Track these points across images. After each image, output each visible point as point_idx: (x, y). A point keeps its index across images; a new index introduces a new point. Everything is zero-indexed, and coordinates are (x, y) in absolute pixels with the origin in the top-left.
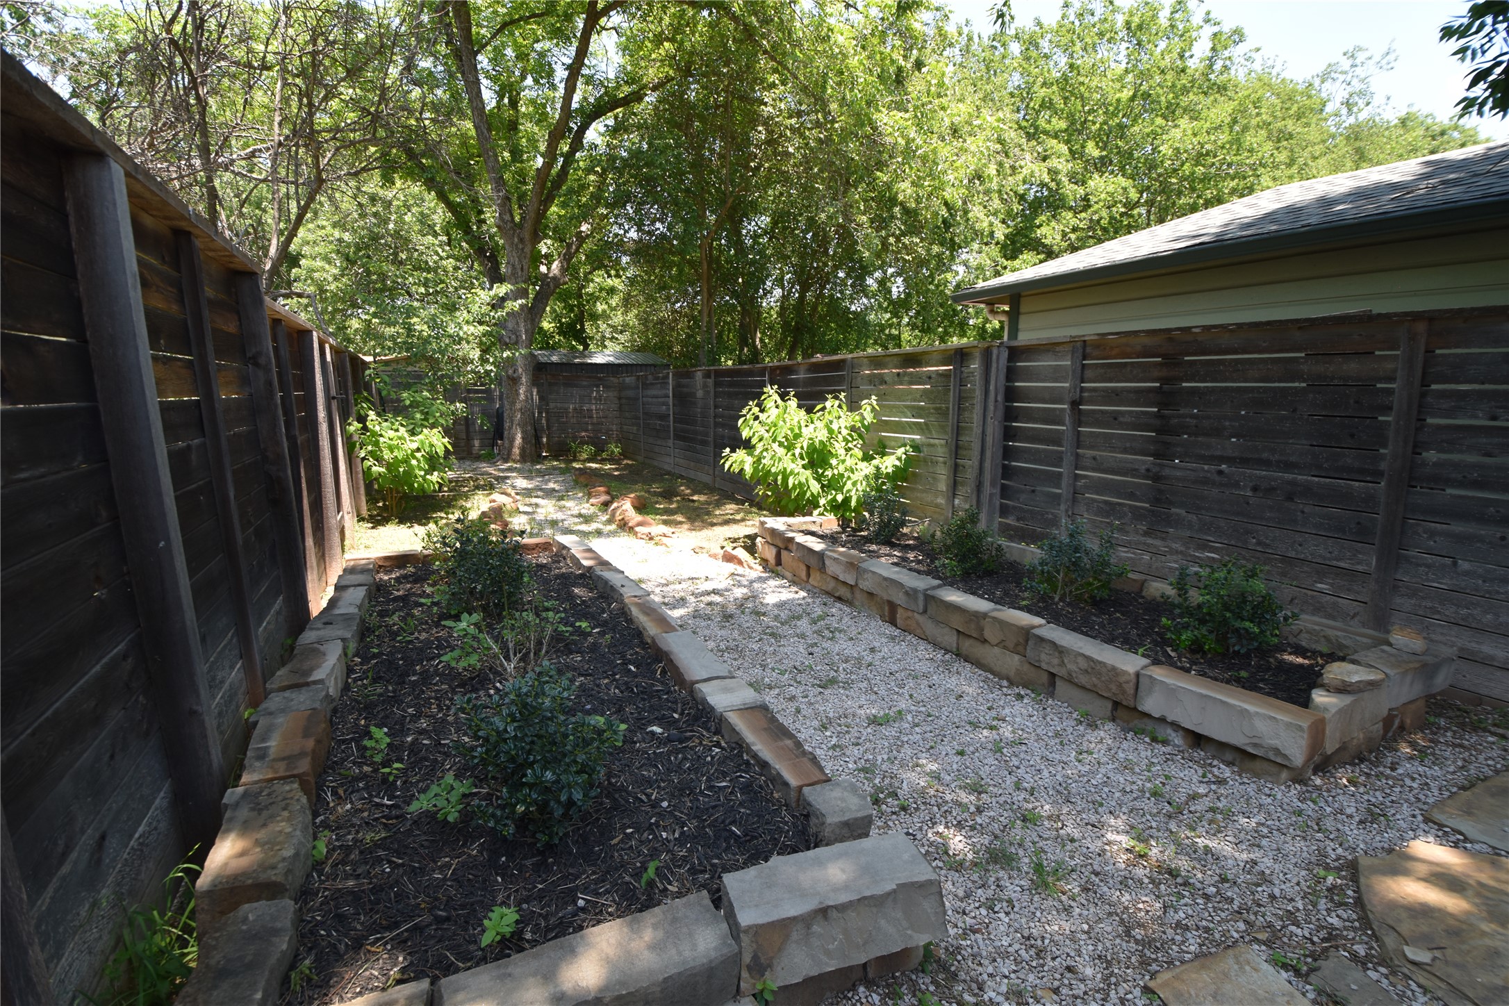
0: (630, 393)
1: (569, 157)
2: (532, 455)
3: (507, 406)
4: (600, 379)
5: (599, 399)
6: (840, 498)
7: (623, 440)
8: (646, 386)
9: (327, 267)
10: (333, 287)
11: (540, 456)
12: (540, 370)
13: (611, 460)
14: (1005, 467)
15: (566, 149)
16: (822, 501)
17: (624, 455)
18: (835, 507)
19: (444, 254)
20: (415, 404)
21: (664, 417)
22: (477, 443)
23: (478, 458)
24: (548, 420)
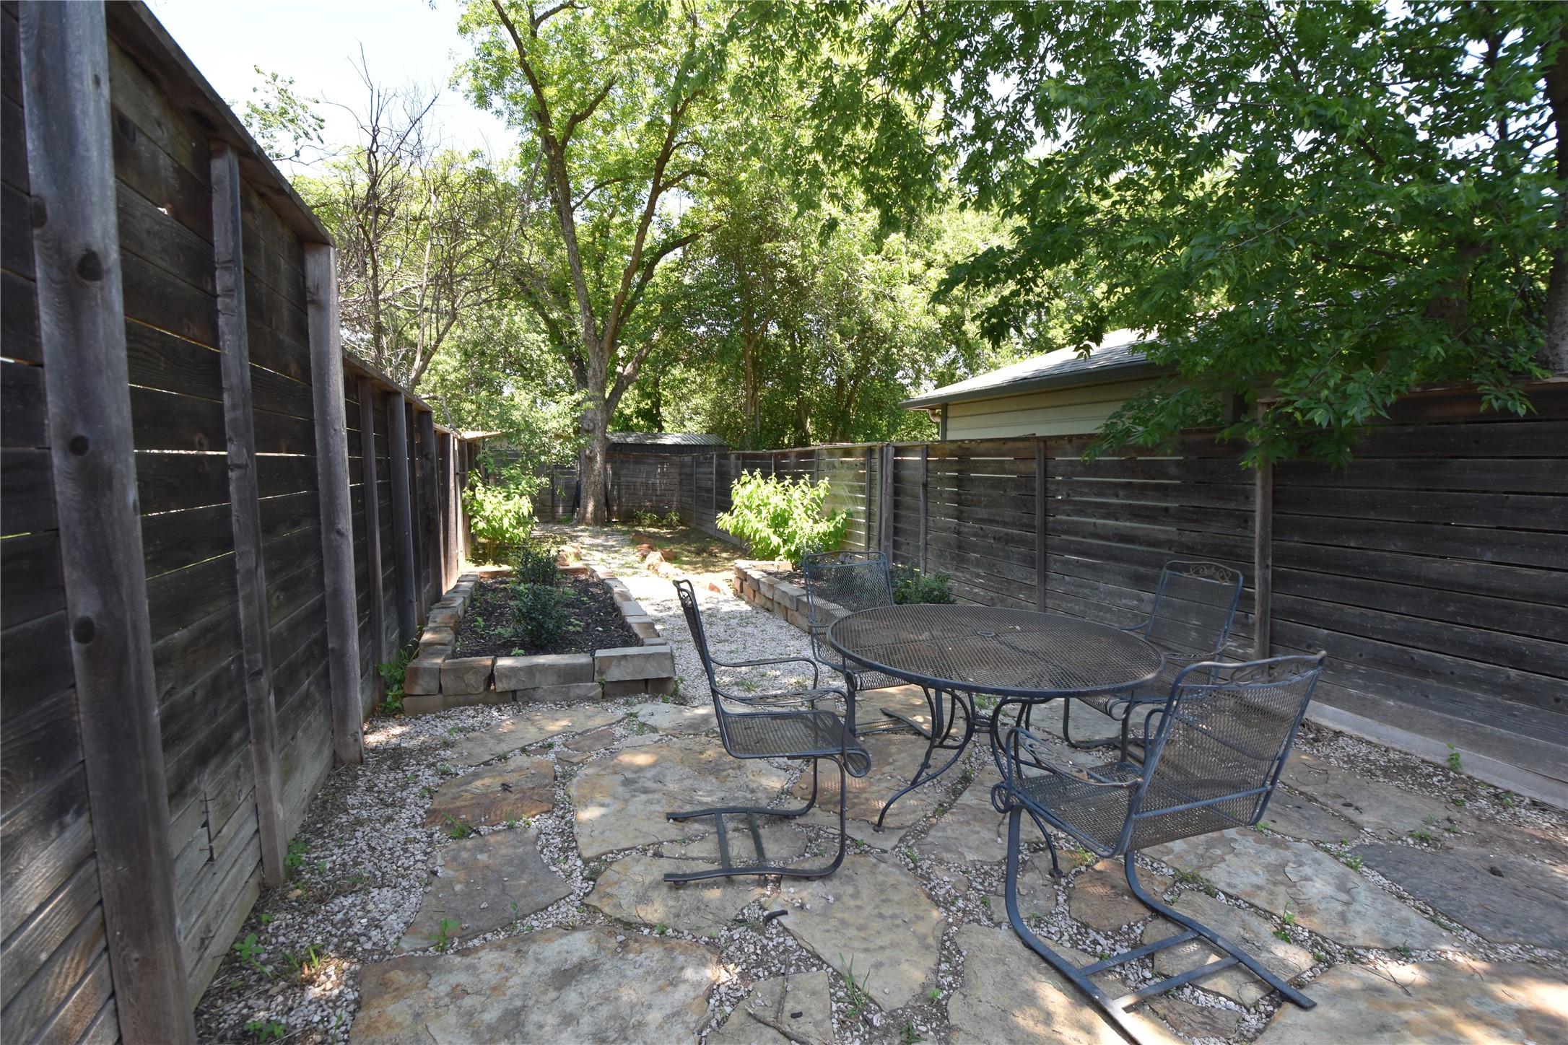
0: (687, 470)
1: (641, 287)
2: (601, 521)
3: (584, 480)
4: (665, 458)
5: (663, 475)
6: (793, 548)
7: (681, 510)
8: (699, 464)
9: (449, 360)
10: (452, 377)
11: (609, 521)
12: (614, 451)
13: (669, 526)
14: (895, 527)
15: (638, 280)
16: (782, 551)
17: (681, 522)
18: (790, 555)
19: (545, 349)
20: (511, 478)
21: (709, 490)
22: (561, 510)
23: (559, 522)
24: (619, 491)
